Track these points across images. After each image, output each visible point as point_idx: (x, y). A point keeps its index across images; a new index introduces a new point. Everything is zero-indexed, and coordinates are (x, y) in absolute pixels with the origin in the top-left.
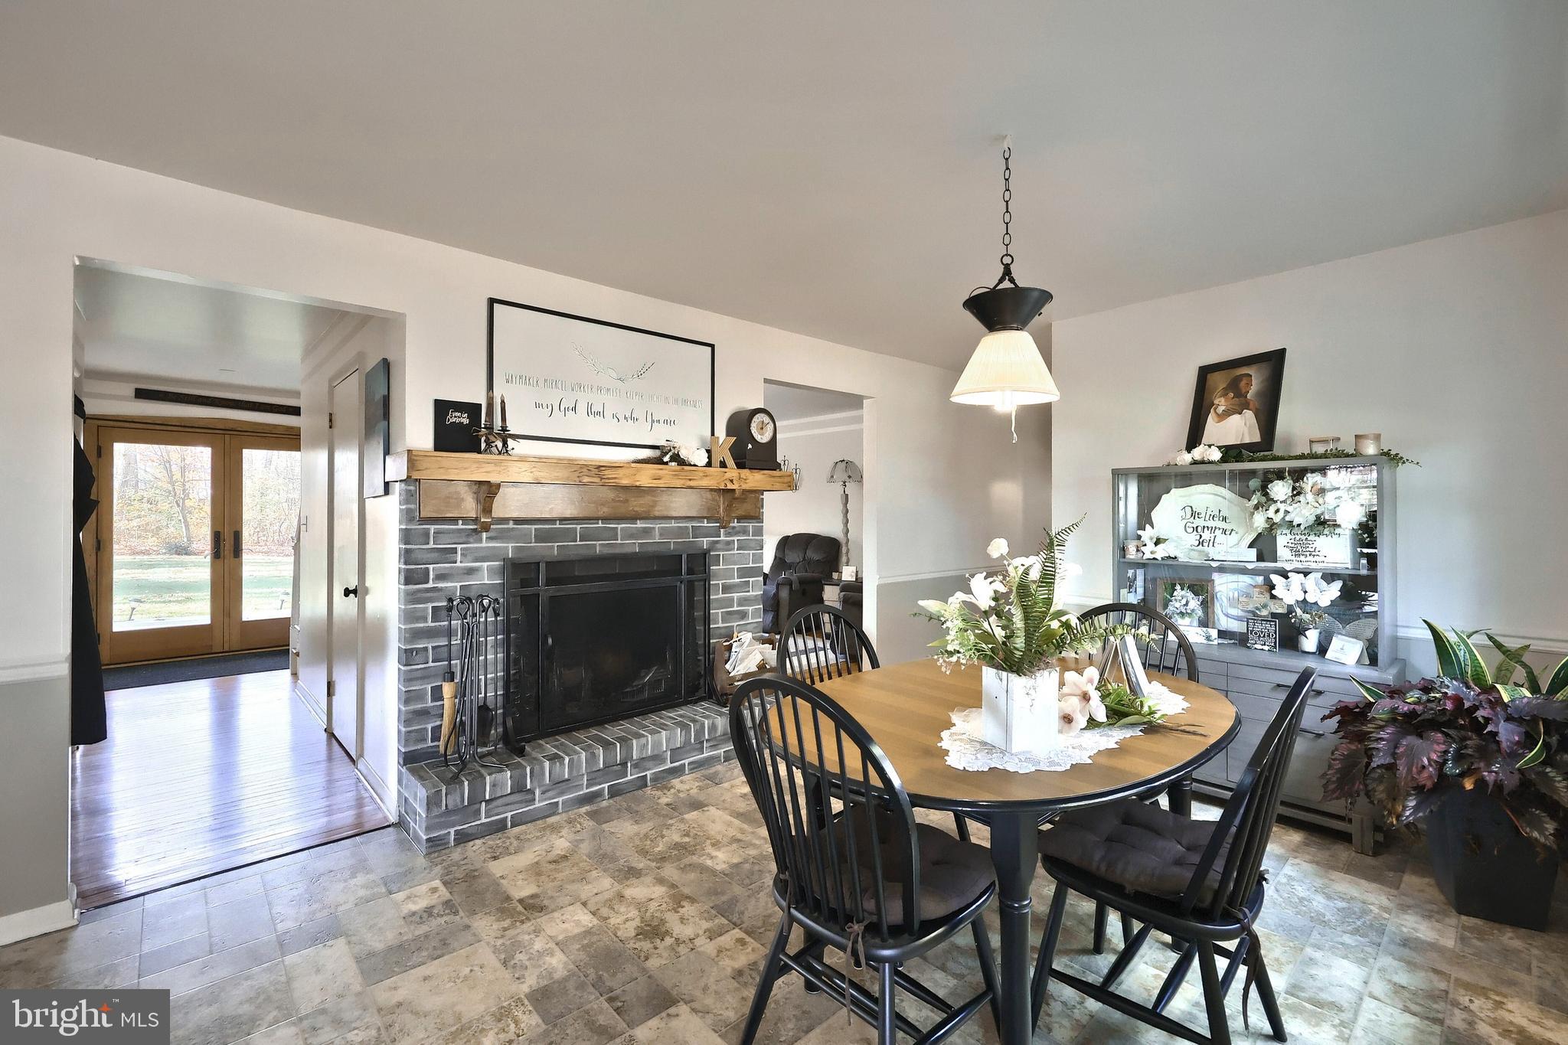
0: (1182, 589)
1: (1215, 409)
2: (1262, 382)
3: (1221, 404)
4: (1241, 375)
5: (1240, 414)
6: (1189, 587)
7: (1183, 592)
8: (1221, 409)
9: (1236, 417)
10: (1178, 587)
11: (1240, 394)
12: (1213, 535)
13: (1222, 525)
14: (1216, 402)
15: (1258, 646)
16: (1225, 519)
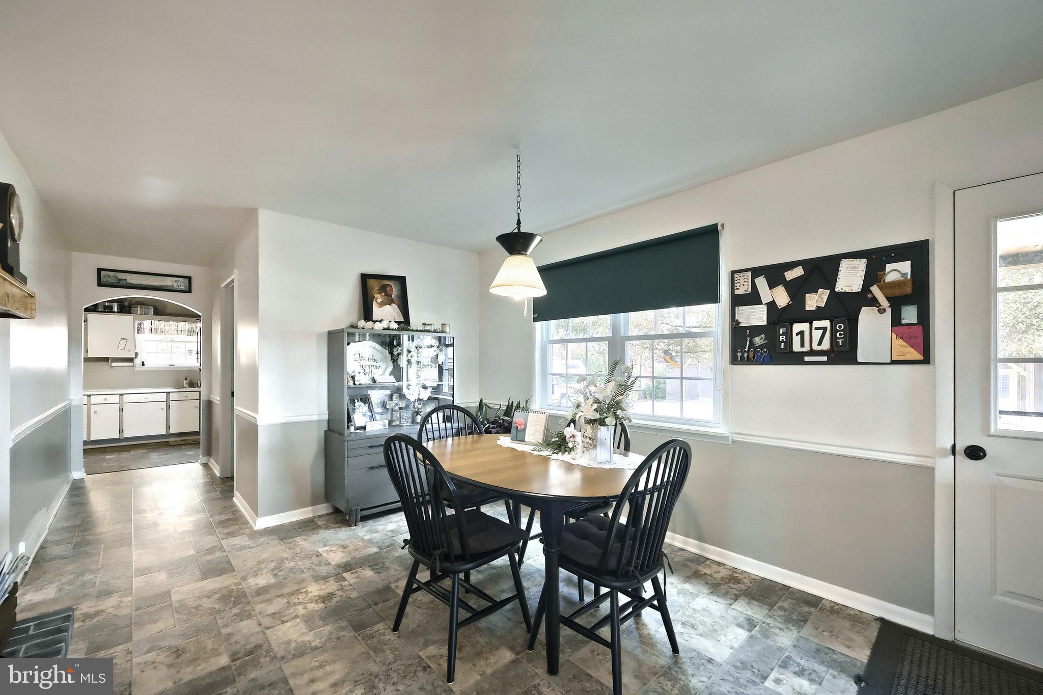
0: (358, 402)
1: (376, 300)
2: (398, 291)
3: (379, 298)
4: (387, 284)
5: (390, 305)
6: (361, 400)
7: (359, 403)
8: (379, 300)
9: (388, 306)
10: (356, 401)
11: (388, 295)
12: (370, 369)
13: (375, 364)
14: (376, 296)
15: (405, 425)
16: (376, 361)
